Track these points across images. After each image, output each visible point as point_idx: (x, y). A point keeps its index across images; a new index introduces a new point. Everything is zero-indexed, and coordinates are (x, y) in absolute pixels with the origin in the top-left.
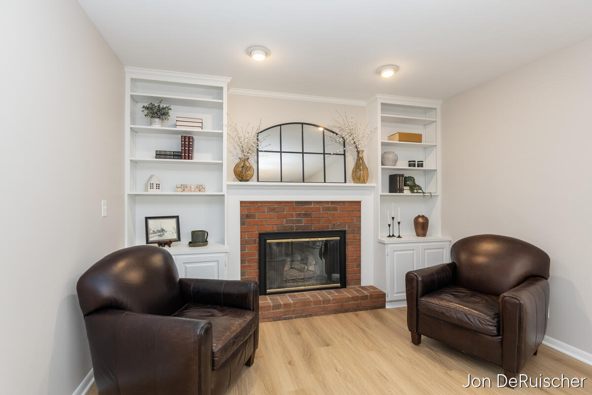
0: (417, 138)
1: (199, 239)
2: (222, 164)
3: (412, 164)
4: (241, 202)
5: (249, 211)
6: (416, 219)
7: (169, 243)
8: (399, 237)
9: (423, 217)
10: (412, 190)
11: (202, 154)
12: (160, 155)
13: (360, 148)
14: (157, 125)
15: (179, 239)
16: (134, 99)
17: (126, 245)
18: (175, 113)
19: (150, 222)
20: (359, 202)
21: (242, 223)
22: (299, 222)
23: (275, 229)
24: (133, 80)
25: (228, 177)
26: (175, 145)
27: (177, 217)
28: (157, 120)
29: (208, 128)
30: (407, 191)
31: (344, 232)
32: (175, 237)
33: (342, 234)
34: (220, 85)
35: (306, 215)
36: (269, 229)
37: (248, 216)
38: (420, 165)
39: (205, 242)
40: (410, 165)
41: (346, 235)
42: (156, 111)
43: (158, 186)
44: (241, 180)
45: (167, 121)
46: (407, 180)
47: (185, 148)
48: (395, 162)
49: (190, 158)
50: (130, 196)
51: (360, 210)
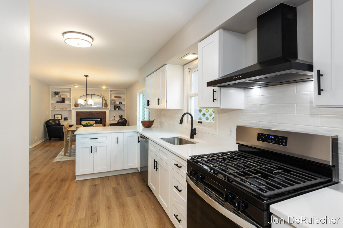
0: (120, 97)
1: (66, 119)
2: (71, 104)
4: (76, 112)
5: (78, 114)
6: (120, 116)
7: (59, 120)
8: (114, 119)
9: (121, 115)
10: (118, 109)
11: (67, 102)
12: (57, 102)
13: (106, 99)
14: (57, 96)
15: (62, 119)
16: (52, 91)
17: (50, 119)
18: (60, 94)
19: (55, 115)
20: (106, 112)
22: (90, 116)
23: (84, 117)
24: (52, 88)
25: (73, 107)
26: (61, 100)
27: (61, 115)
28: (57, 95)
29: (69, 97)
30: (117, 109)
32: (61, 119)
33: (101, 119)
34: (70, 88)
35: (92, 115)
36: (82, 117)
37: (77, 115)
38: (121, 103)
39: (67, 120)
40: (119, 103)
41: (102, 119)
42: (57, 93)
43: (57, 108)
44: (76, 107)
45: (59, 95)
46: (118, 106)
47: (63, 101)
48: (115, 103)
49: (64, 103)
50: (51, 110)
51: (106, 114)
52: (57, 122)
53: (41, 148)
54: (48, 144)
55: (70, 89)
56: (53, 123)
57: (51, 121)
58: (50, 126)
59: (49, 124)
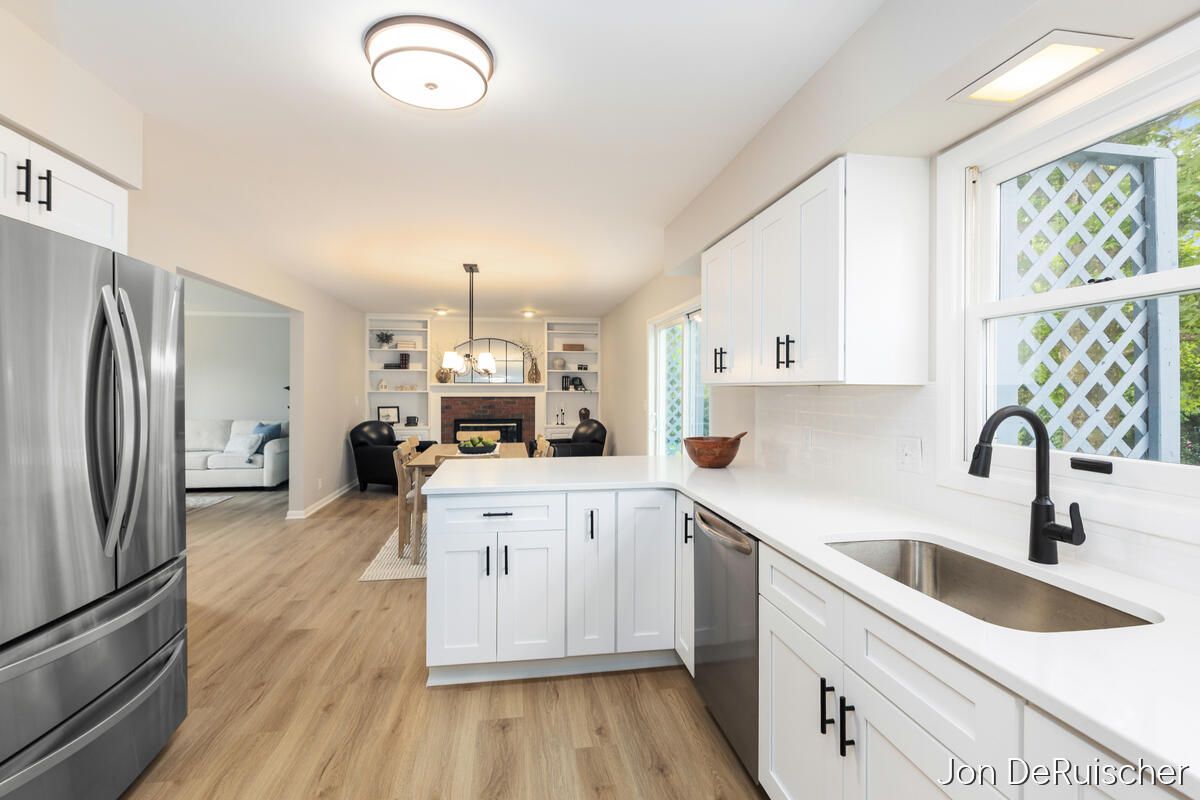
0: (581, 348)
1: (411, 421)
2: (426, 372)
3: (580, 368)
4: (442, 398)
5: (447, 404)
6: (581, 411)
7: (392, 424)
8: (563, 424)
9: (585, 409)
10: (576, 389)
11: (414, 366)
12: (387, 366)
13: (534, 356)
14: (386, 347)
15: (399, 422)
16: (371, 331)
17: (366, 420)
18: (395, 339)
19: (381, 410)
20: (534, 398)
21: (442, 412)
22: (486, 412)
23: (467, 417)
24: (371, 320)
25: (432, 381)
26: (396, 360)
27: (398, 408)
28: (385, 344)
29: (419, 348)
30: (572, 389)
31: (521, 420)
32: (396, 420)
33: (519, 422)
34: (425, 319)
35: (490, 407)
36: (461, 417)
37: (446, 407)
38: (586, 369)
39: (416, 424)
40: (579, 368)
41: (523, 424)
42: (385, 338)
43: (386, 387)
44: (442, 382)
45: (391, 345)
46: (575, 379)
47: (403, 361)
48: (564, 366)
49: (406, 368)
50: (370, 394)
51: (534, 404)
52: (385, 431)
53: (334, 519)
54: (355, 504)
55: (425, 324)
56: (373, 436)
57: (366, 429)
58: (363, 444)
59: (362, 439)
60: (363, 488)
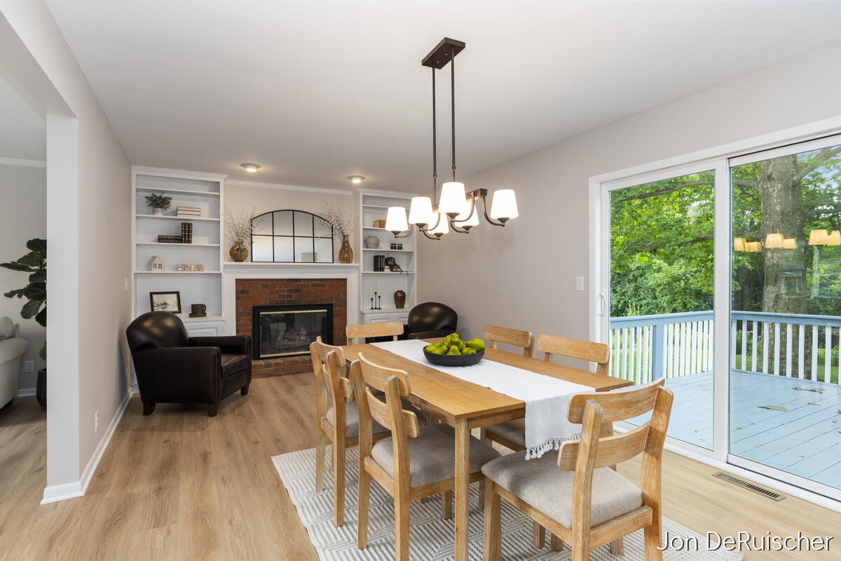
1: (198, 311)
2: (219, 247)
3: (393, 246)
4: (237, 280)
5: (243, 287)
6: (396, 294)
7: (173, 313)
8: (380, 309)
9: (401, 292)
10: (392, 270)
11: (197, 240)
12: (162, 239)
13: (346, 232)
14: (160, 213)
15: (181, 311)
16: (138, 190)
18: (174, 204)
19: (154, 296)
20: (345, 280)
21: (237, 298)
23: (268, 303)
24: (139, 176)
25: (224, 259)
26: (176, 231)
27: (178, 293)
28: (160, 209)
29: (205, 216)
30: (387, 270)
31: (332, 305)
32: (176, 309)
33: (330, 307)
34: (217, 180)
35: (296, 291)
36: (262, 303)
37: (242, 292)
38: (400, 248)
39: (204, 314)
40: (392, 248)
41: (334, 308)
42: (158, 202)
43: (160, 266)
44: (237, 261)
45: (168, 210)
46: (387, 260)
47: (184, 235)
48: (377, 245)
49: (189, 242)
50: (136, 274)
51: (346, 287)
52: (169, 323)
55: (216, 186)
56: (156, 331)
57: (147, 324)
58: (149, 346)
59: (144, 338)
60: (148, 411)
